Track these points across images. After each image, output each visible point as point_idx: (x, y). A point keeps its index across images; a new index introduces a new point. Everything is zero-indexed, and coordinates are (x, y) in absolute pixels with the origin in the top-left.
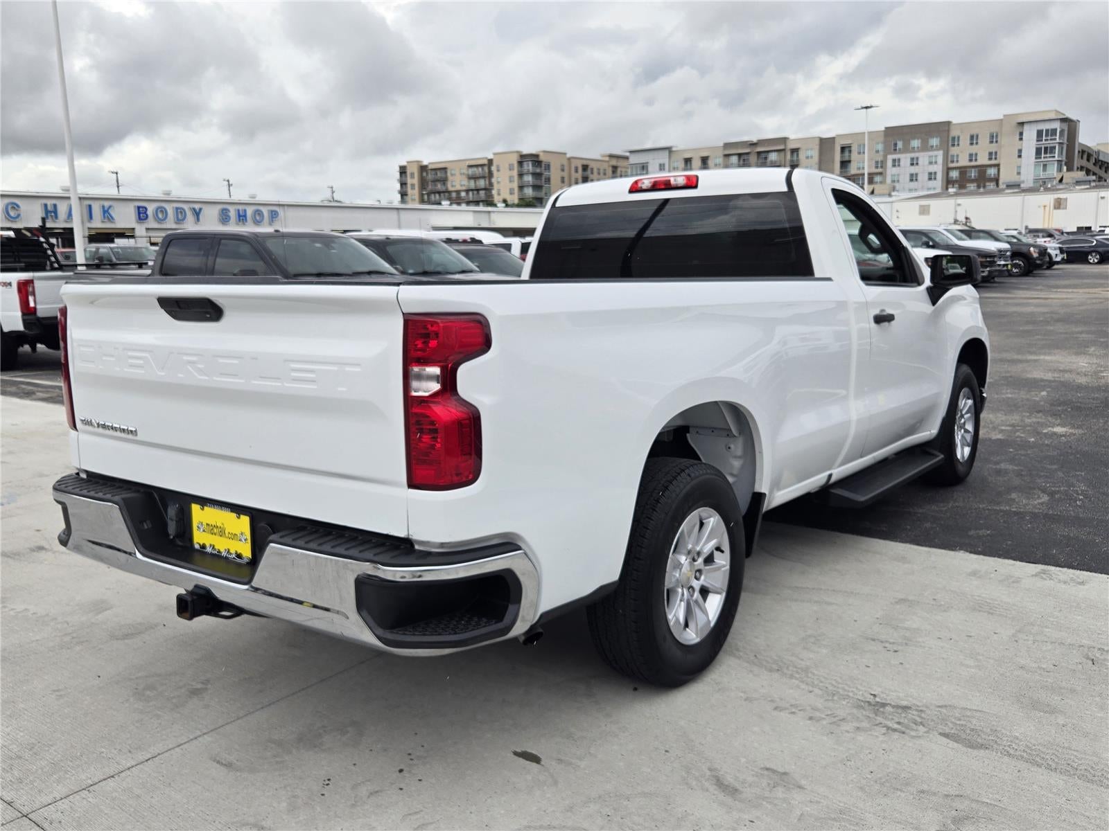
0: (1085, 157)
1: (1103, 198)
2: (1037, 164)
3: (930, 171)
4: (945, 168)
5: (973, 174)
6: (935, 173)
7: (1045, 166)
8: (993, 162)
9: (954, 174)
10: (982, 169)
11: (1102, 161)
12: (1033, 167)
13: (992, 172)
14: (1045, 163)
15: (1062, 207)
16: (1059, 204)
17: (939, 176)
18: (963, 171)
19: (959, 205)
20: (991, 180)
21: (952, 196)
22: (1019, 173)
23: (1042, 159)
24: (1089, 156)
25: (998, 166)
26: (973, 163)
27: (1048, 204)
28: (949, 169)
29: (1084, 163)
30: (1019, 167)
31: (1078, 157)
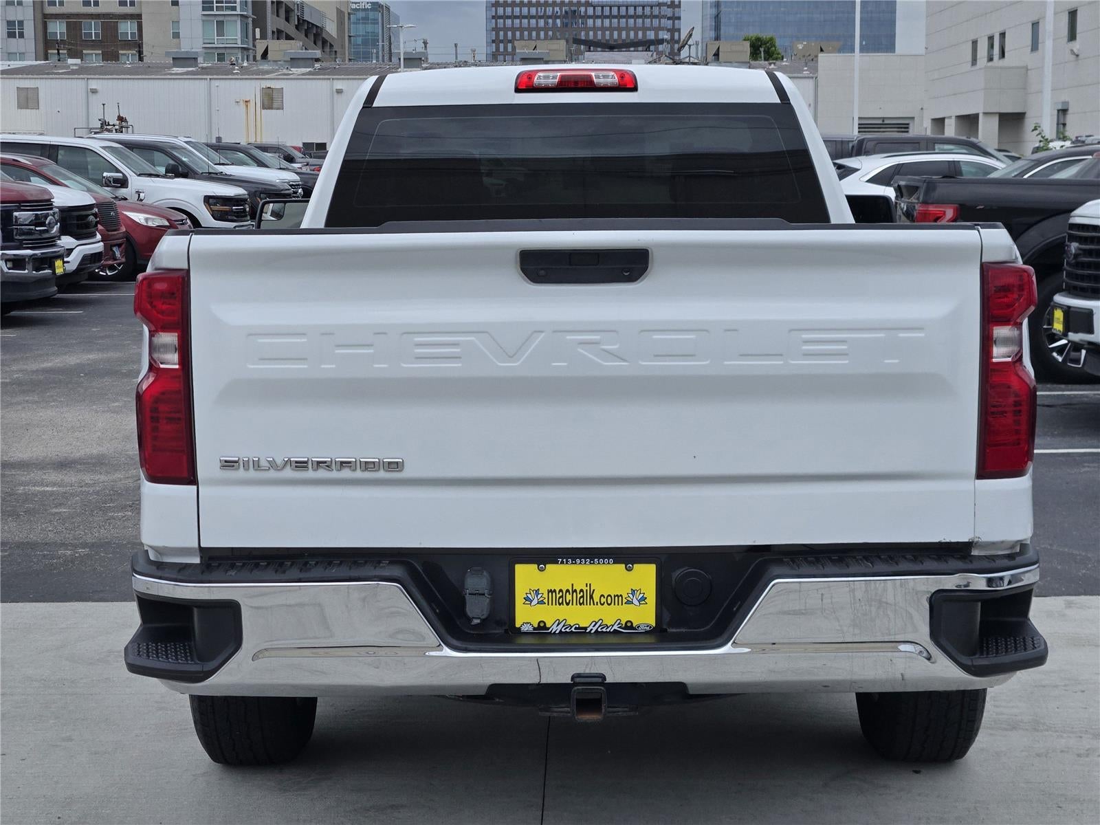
0: (282, 12)
1: (339, 92)
2: (206, 20)
3: (11, 18)
4: (39, 16)
5: (93, 30)
6: (21, 23)
7: (220, 24)
8: (128, 10)
9: (58, 29)
10: (109, 21)
11: (308, 22)
12: (200, 24)
13: (127, 28)
14: (221, 19)
15: (275, 105)
16: (271, 100)
17: (29, 30)
18: (74, 22)
19: (94, 91)
20: (127, 44)
21: (73, 72)
22: (176, 35)
23: (215, 12)
24: (288, 11)
25: (138, 17)
26: (92, 10)
27: (250, 97)
28: (46, 18)
29: (281, 23)
30: (176, 23)
31: (272, 13)
